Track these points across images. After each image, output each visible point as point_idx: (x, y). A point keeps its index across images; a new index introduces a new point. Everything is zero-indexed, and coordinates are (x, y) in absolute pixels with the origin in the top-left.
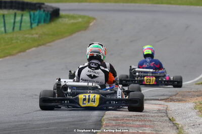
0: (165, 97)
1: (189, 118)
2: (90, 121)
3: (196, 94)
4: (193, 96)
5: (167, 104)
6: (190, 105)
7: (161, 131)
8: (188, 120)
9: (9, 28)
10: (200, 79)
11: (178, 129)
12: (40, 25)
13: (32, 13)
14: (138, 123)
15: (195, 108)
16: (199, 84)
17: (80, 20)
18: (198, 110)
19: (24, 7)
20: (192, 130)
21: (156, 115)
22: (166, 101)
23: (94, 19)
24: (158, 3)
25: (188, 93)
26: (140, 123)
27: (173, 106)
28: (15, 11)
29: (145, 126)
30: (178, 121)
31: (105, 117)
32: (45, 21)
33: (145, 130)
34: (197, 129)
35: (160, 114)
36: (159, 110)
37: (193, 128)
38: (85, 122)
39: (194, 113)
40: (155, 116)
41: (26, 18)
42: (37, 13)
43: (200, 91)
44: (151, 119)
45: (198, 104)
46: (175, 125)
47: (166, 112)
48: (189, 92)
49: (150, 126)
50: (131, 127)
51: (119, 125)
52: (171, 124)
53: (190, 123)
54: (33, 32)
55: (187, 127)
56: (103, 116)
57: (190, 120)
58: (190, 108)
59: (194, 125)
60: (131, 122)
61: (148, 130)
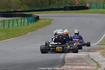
0: (87, 50)
1: (99, 58)
2: (60, 61)
3: (100, 49)
4: (98, 50)
5: (88, 53)
6: (98, 53)
7: (90, 64)
8: (99, 59)
9: (19, 25)
11: (96, 63)
12: (31, 23)
13: (28, 18)
14: (80, 61)
15: (101, 54)
16: (99, 45)
17: (48, 20)
19: (24, 16)
20: (102, 63)
21: (85, 57)
22: (88, 52)
23: (53, 20)
27: (91, 54)
28: (21, 18)
29: (83, 62)
30: (95, 59)
31: (65, 59)
32: (33, 21)
34: (104, 63)
35: (87, 57)
36: (86, 56)
39: (101, 56)
41: (26, 20)
42: (30, 18)
44: (84, 59)
45: (102, 52)
46: (95, 61)
47: (89, 56)
48: (96, 48)
49: (85, 62)
50: (77, 62)
51: (72, 62)
52: (93, 61)
53: (100, 60)
54: (29, 26)
55: (100, 62)
56: (64, 59)
57: (100, 59)
58: (99, 54)
59: (102, 61)
60: (77, 60)
61: (85, 64)
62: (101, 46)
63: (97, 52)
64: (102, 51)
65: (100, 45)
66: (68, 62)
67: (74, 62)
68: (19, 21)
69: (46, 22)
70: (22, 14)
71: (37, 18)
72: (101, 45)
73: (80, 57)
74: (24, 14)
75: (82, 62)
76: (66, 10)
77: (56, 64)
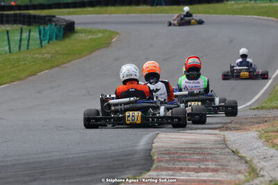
1: (255, 149)
3: (255, 120)
5: (223, 133)
8: (255, 151)
11: (247, 162)
12: (51, 42)
15: (260, 137)
18: (264, 140)
20: (265, 164)
21: (214, 146)
22: (221, 131)
23: (117, 33)
27: (231, 136)
29: (207, 160)
30: (242, 153)
31: (154, 150)
34: (271, 163)
35: (219, 146)
36: (216, 141)
37: (265, 162)
39: (259, 143)
40: (214, 149)
44: (211, 152)
45: (263, 132)
46: (242, 158)
47: (224, 142)
52: (236, 158)
53: (260, 156)
55: (257, 161)
56: (150, 150)
57: (258, 152)
59: (265, 158)
65: (257, 108)
66: (161, 161)
67: (181, 162)
68: (15, 37)
69: (95, 40)
72: (262, 108)
75: (203, 160)
76: (157, 4)
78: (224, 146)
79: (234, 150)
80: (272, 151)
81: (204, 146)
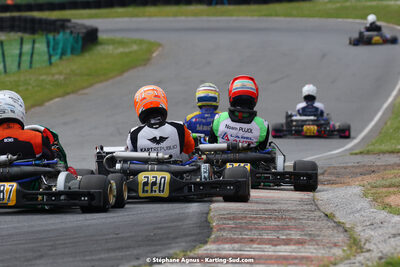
1: (358, 211)
2: (187, 222)
3: (358, 170)
4: (354, 175)
6: (353, 190)
7: (318, 236)
8: (357, 215)
9: (12, 65)
10: (355, 146)
11: (346, 231)
12: (64, 57)
13: (51, 36)
14: (273, 223)
15: (365, 195)
16: (356, 154)
17: (135, 47)
18: (370, 198)
19: (33, 27)
20: (372, 233)
21: (300, 208)
23: (160, 45)
24: (270, 15)
25: (343, 170)
26: (277, 223)
28: (20, 34)
29: (289, 228)
30: (340, 217)
31: (211, 214)
32: (73, 51)
33: (289, 234)
34: (380, 232)
35: (306, 207)
36: (301, 200)
37: (372, 229)
38: (180, 224)
39: (364, 203)
40: (300, 211)
41: (41, 46)
42: (60, 36)
43: (364, 166)
44: (294, 215)
45: (369, 187)
46: (339, 224)
47: (313, 202)
48: (345, 168)
49: (296, 228)
50: (263, 229)
51: (241, 227)
52: (331, 224)
53: (364, 221)
54: (54, 70)
55: (360, 228)
56: (208, 213)
57: (362, 215)
58: (355, 194)
59: (372, 224)
60: (261, 221)
61: (295, 235)
62: (367, 160)
63: (348, 184)
64: (369, 179)
65: (361, 153)
66: (223, 229)
67: (251, 230)
68: (12, 50)
69: (127, 54)
70: (25, 20)
71: (90, 38)
72: (368, 153)
73: (275, 207)
74: (33, 20)
75: (283, 228)
76: (217, 4)
77: (172, 236)
78: (314, 207)
79: (328, 213)
80: (383, 215)
81: (284, 207)
